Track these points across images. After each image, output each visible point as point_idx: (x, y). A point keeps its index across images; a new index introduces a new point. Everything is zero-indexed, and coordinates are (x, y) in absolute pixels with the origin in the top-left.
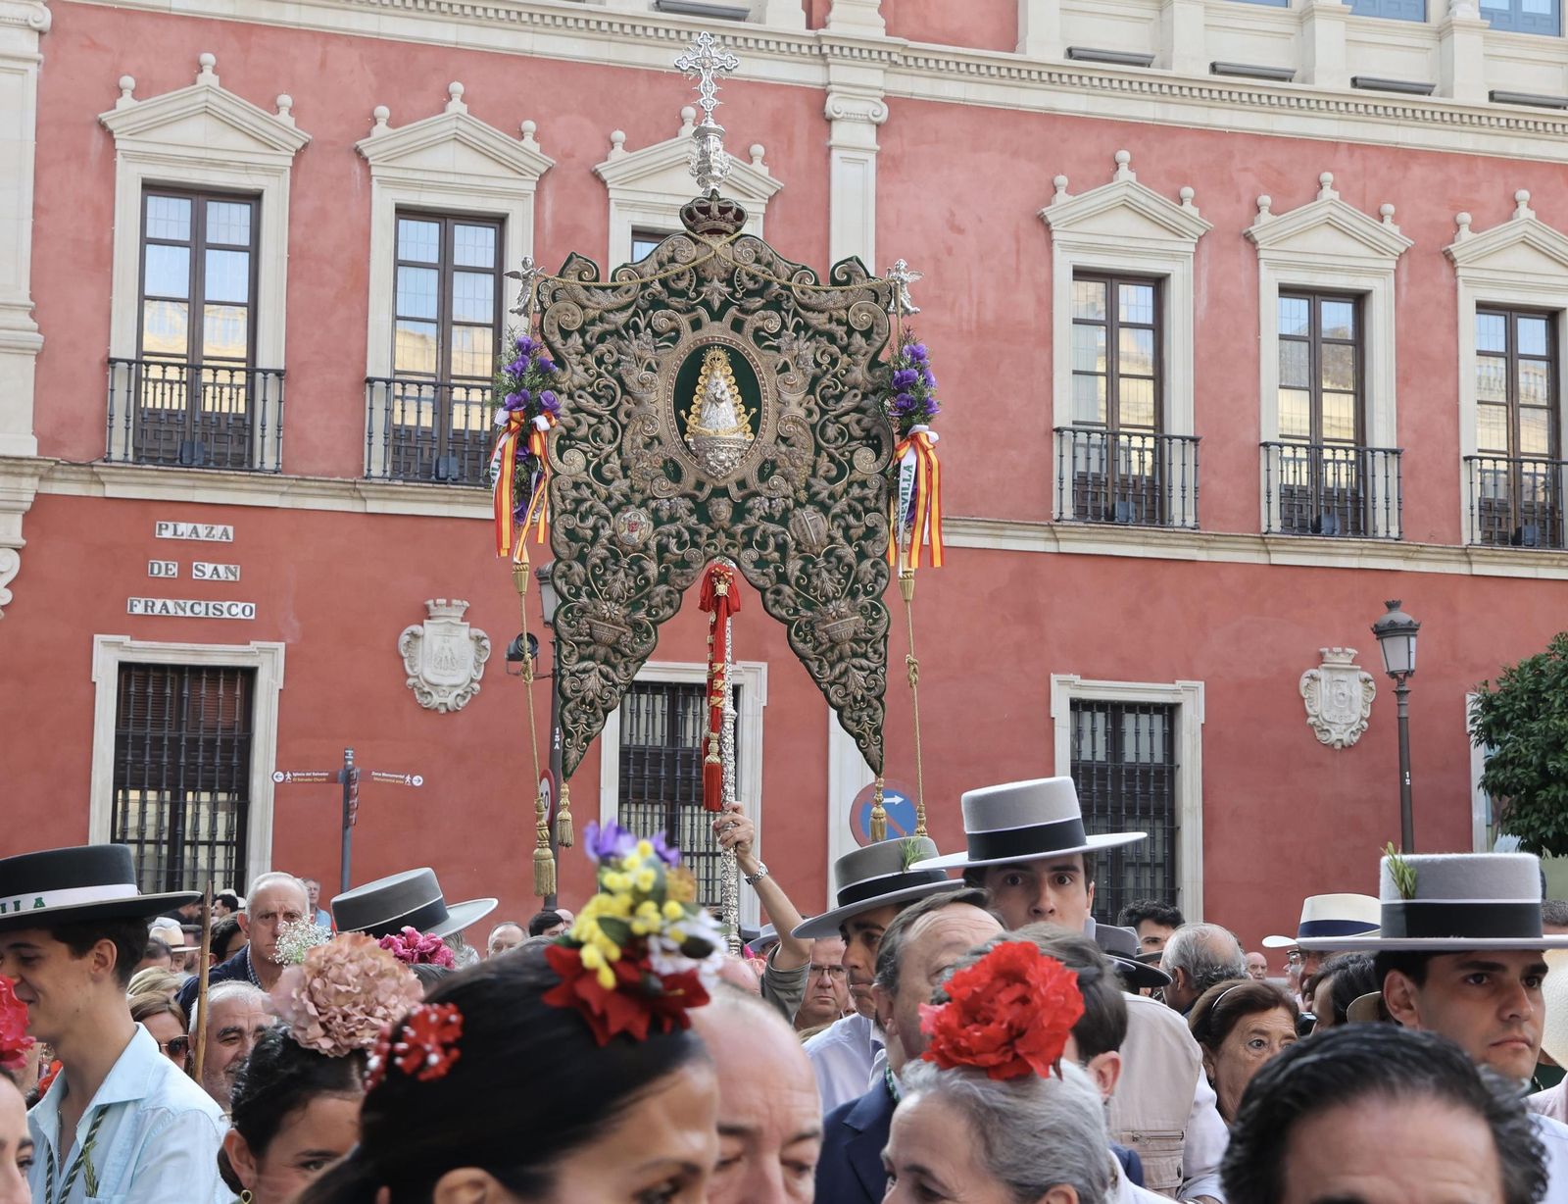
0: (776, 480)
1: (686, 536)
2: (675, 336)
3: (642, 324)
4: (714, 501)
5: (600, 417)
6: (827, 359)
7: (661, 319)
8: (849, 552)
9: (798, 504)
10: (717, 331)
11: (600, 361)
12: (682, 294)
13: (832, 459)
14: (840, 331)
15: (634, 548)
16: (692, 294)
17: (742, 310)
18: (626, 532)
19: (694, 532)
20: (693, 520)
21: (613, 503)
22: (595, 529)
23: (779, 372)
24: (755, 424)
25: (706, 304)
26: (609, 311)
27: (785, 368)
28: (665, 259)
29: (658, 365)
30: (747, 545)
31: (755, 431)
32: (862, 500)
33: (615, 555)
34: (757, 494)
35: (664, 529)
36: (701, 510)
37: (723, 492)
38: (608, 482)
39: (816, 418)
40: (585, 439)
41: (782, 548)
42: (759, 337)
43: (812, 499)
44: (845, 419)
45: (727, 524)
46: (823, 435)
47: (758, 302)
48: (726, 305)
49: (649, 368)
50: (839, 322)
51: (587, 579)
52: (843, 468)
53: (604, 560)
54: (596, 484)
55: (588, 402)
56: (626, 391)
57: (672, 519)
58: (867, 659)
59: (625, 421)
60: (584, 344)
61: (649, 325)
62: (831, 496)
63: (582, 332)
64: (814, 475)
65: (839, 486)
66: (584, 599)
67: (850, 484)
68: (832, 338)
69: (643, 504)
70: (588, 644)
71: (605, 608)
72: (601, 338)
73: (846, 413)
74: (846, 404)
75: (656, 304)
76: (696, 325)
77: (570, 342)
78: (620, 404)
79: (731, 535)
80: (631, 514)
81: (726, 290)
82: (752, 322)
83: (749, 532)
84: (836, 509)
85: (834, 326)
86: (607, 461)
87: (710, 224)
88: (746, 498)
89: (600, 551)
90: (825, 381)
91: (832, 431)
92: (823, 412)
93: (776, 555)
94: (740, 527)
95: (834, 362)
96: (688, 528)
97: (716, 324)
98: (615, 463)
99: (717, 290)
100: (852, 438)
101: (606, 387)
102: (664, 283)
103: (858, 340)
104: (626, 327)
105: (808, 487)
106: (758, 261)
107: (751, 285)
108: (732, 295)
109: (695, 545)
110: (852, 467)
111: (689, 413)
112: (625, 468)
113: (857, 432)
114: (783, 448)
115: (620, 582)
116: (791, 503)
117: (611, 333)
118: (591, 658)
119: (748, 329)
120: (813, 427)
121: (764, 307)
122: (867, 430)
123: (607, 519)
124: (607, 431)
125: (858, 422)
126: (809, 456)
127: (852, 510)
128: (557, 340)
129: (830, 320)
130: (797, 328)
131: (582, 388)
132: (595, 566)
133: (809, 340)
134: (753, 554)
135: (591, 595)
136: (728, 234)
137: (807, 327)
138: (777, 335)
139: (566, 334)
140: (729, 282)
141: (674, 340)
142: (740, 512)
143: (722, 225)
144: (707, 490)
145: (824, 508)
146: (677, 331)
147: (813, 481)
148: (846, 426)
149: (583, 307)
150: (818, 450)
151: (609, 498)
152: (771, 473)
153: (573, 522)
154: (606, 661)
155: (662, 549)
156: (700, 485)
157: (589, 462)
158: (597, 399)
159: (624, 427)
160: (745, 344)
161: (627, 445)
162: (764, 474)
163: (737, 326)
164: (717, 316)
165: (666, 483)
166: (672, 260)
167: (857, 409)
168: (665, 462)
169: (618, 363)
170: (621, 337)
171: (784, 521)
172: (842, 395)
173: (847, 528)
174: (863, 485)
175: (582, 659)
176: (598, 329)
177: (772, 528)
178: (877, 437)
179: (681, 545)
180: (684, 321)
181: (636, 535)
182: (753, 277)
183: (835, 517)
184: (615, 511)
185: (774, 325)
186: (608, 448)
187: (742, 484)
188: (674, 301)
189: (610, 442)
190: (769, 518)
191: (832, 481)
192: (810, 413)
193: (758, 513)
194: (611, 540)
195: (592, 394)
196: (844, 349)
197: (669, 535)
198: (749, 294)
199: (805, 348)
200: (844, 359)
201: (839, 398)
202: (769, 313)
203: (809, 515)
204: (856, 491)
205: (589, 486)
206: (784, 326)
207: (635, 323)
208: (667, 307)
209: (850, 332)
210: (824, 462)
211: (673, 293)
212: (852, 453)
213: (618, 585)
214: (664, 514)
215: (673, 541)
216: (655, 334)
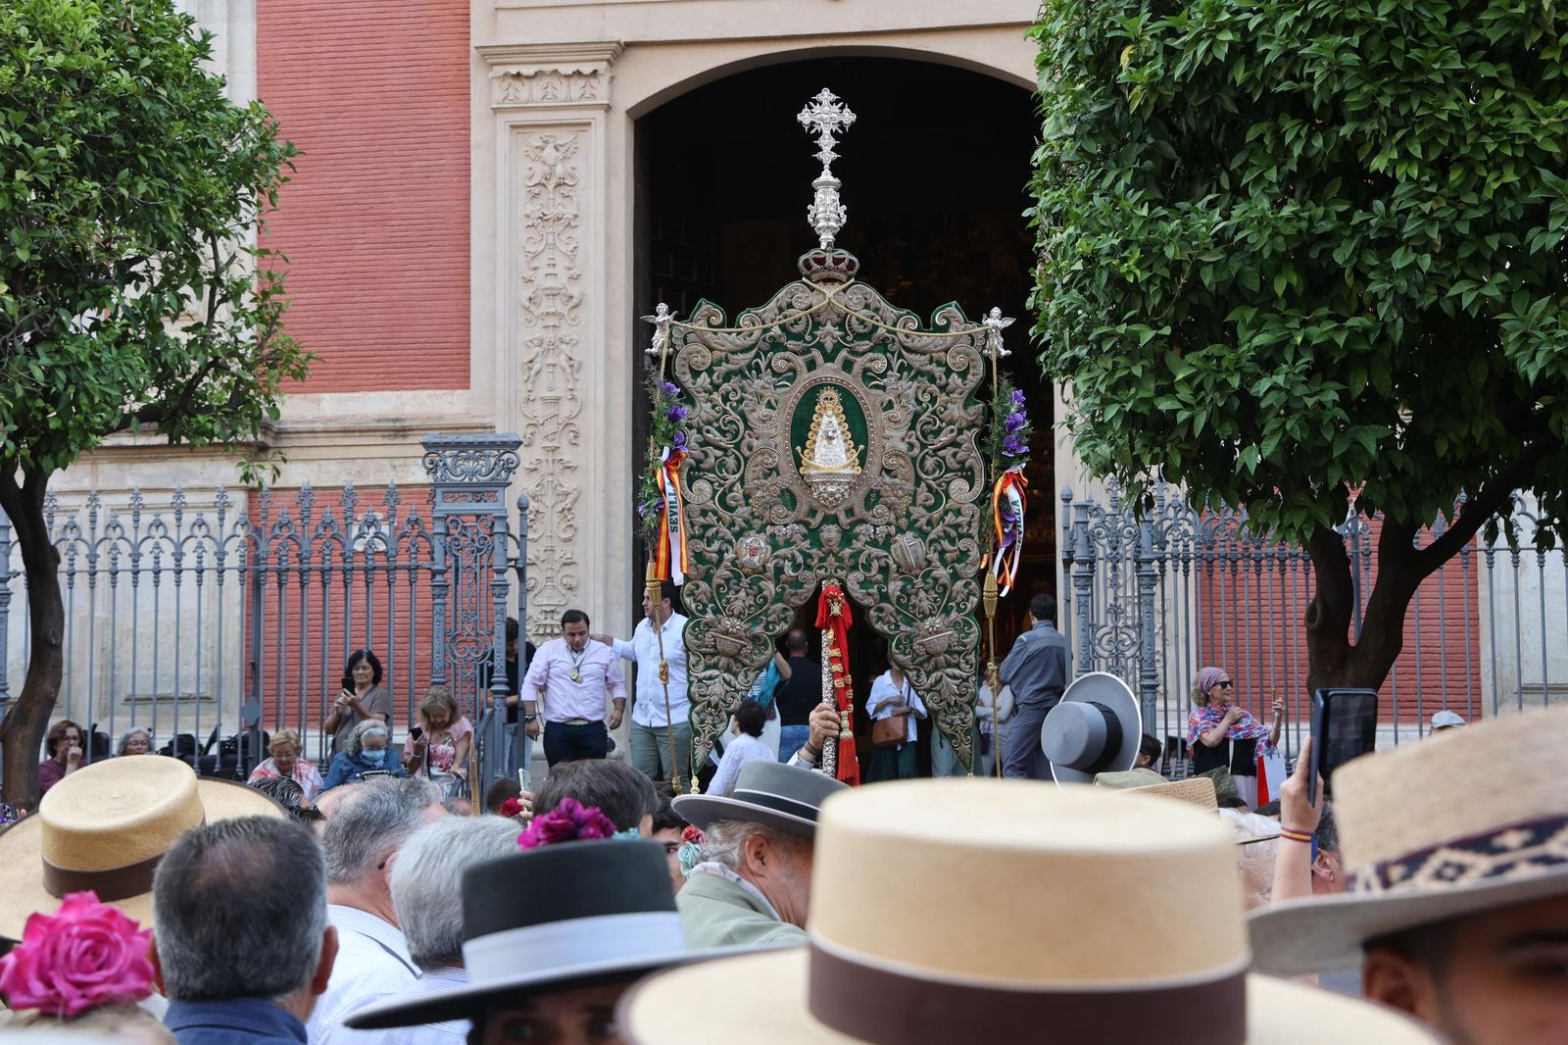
0: (879, 509)
1: (800, 559)
2: (792, 374)
3: (763, 365)
4: (825, 527)
5: (725, 450)
6: (928, 397)
7: (779, 362)
8: (942, 573)
9: (900, 531)
10: (828, 371)
11: (726, 399)
12: (799, 337)
13: (930, 489)
14: (939, 371)
15: (754, 571)
16: (808, 338)
17: (852, 352)
18: (748, 556)
19: (807, 556)
20: (806, 544)
21: (737, 528)
22: (720, 553)
23: (885, 410)
24: (862, 459)
25: (820, 346)
26: (734, 353)
27: (890, 405)
28: (784, 305)
29: (776, 402)
30: (854, 568)
31: (862, 465)
32: (956, 526)
33: (738, 577)
34: (862, 521)
35: (780, 552)
36: (813, 535)
37: (835, 520)
38: (731, 509)
39: (916, 451)
40: (711, 470)
41: (884, 570)
42: (867, 375)
43: (912, 525)
44: (942, 452)
45: (836, 549)
46: (922, 467)
47: (865, 345)
48: (838, 348)
49: (769, 405)
50: (939, 363)
51: (713, 597)
52: (940, 495)
53: (727, 580)
54: (722, 512)
55: (714, 436)
56: (747, 427)
57: (789, 543)
58: (960, 669)
59: (747, 453)
60: (712, 383)
61: (769, 366)
62: (929, 523)
63: (710, 371)
64: (914, 503)
65: (936, 514)
66: (710, 616)
67: (946, 512)
68: (932, 379)
69: (762, 530)
70: (713, 655)
71: (727, 623)
72: (727, 378)
73: (943, 447)
74: (943, 438)
75: (776, 346)
76: (811, 365)
77: (700, 380)
78: (743, 438)
79: (840, 559)
80: (752, 540)
81: (839, 334)
82: (860, 363)
83: (855, 555)
84: (931, 536)
85: (933, 367)
86: (731, 490)
87: (825, 274)
88: (853, 525)
89: (723, 572)
90: (924, 417)
91: (930, 463)
92: (923, 446)
93: (879, 577)
94: (847, 551)
95: (933, 400)
96: (801, 552)
97: (829, 364)
98: (738, 492)
99: (829, 333)
100: (948, 470)
101: (731, 422)
102: (782, 327)
103: (955, 379)
104: (749, 367)
105: (908, 515)
106: (867, 307)
107: (861, 329)
108: (843, 338)
109: (809, 567)
110: (948, 497)
111: (804, 448)
112: (747, 497)
113: (952, 463)
114: (887, 479)
115: (741, 600)
116: (892, 529)
117: (735, 373)
118: (715, 666)
119: (857, 368)
120: (914, 460)
121: (871, 350)
122: (962, 463)
123: (730, 543)
124: (731, 462)
125: (954, 455)
126: (910, 486)
127: (947, 536)
128: (687, 379)
129: (931, 361)
130: (901, 369)
131: (709, 423)
132: (719, 586)
133: (912, 379)
134: (859, 575)
135: (716, 611)
136: (841, 282)
137: (910, 368)
138: (883, 375)
139: (696, 374)
140: (841, 326)
141: (791, 380)
142: (847, 537)
143: (836, 275)
144: (819, 517)
145: (923, 534)
146: (793, 370)
147: (911, 509)
148: (944, 458)
149: (711, 349)
150: (918, 480)
151: (733, 524)
152: (876, 503)
153: (701, 545)
154: (728, 670)
155: (779, 570)
156: (813, 512)
157: (715, 491)
158: (723, 433)
159: (746, 459)
160: (854, 382)
161: (749, 475)
162: (869, 504)
163: (847, 366)
164: (829, 357)
165: (780, 509)
166: (790, 306)
167: (954, 444)
168: (782, 491)
169: (742, 400)
170: (745, 377)
171: (887, 544)
172: (940, 429)
173: (942, 552)
174: (958, 512)
175: (707, 667)
176: (724, 367)
177: (876, 552)
178: (971, 469)
179: (796, 567)
180: (800, 361)
181: (756, 559)
182: (862, 322)
183: (932, 542)
184: (738, 535)
185: (880, 365)
186: (733, 478)
187: (850, 512)
188: (791, 344)
189: (734, 473)
190: (874, 543)
191: (930, 509)
192: (911, 446)
193: (863, 539)
194: (733, 562)
195: (719, 429)
196: (943, 388)
197: (785, 558)
198: (859, 337)
199: (909, 387)
200: (943, 397)
201: (937, 433)
202: (876, 355)
203: (907, 541)
204: (950, 518)
205: (715, 513)
206: (890, 367)
207: (757, 363)
208: (786, 349)
209: (948, 372)
210: (923, 493)
211: (791, 336)
212: (948, 483)
213: (739, 603)
214: (781, 540)
215: (788, 564)
216: (775, 374)
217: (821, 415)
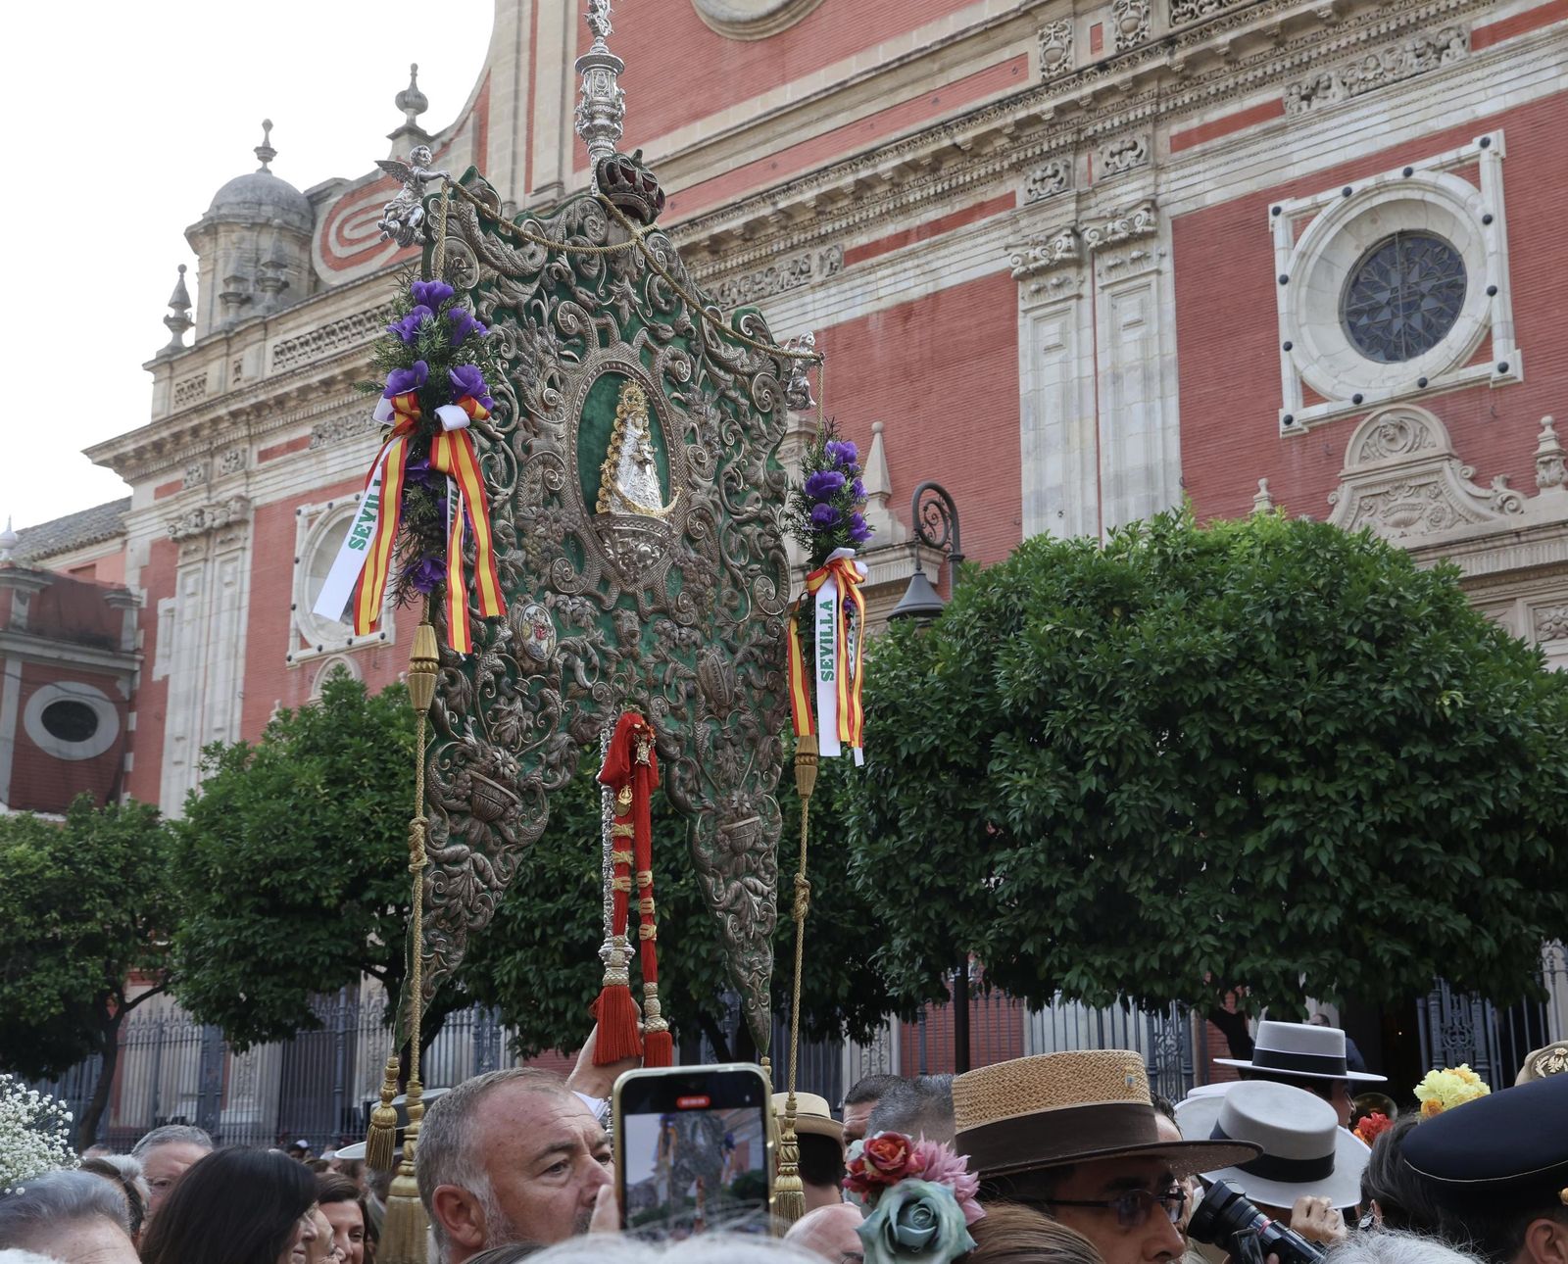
0: (685, 599)
1: (595, 659)
2: (582, 343)
3: (546, 314)
4: (623, 613)
5: (493, 440)
6: (732, 440)
7: (566, 314)
8: (750, 720)
9: (706, 640)
10: (625, 354)
12: (592, 285)
13: (735, 582)
14: (743, 404)
15: (538, 667)
16: (602, 291)
17: (652, 335)
18: (533, 639)
19: (603, 656)
20: (600, 635)
21: (511, 586)
23: (687, 441)
25: (616, 312)
26: (510, 277)
27: (693, 436)
28: (575, 226)
29: (562, 381)
30: (658, 689)
32: (763, 648)
33: (514, 673)
34: (666, 614)
35: (569, 641)
36: (608, 622)
37: (633, 602)
39: (721, 518)
41: (692, 701)
42: (670, 380)
44: (747, 529)
46: (727, 546)
47: (667, 331)
48: (636, 322)
49: (553, 383)
50: (744, 392)
51: (474, 704)
52: (745, 595)
53: (498, 675)
56: (524, 411)
57: (577, 628)
58: (759, 878)
59: (523, 456)
61: (552, 317)
62: (736, 636)
64: (719, 600)
65: (743, 624)
66: (471, 738)
67: (753, 624)
68: (737, 413)
69: (541, 596)
70: (463, 814)
71: (496, 756)
72: (499, 315)
73: (747, 522)
74: (749, 508)
75: (564, 290)
76: (605, 338)
78: (516, 429)
79: (642, 672)
80: (535, 609)
81: (637, 300)
82: (661, 356)
83: (660, 667)
84: (738, 657)
85: (738, 396)
86: (500, 514)
87: (632, 199)
88: (654, 617)
89: (492, 660)
90: (728, 469)
91: (734, 541)
92: (728, 513)
93: (687, 711)
94: (652, 660)
95: (738, 446)
96: (595, 646)
97: (626, 345)
98: (509, 521)
99: (626, 295)
100: (753, 559)
101: (502, 395)
102: (573, 260)
103: (759, 423)
104: (528, 309)
105: (714, 617)
107: (662, 304)
108: (642, 309)
109: (605, 676)
110: (753, 600)
112: (521, 532)
113: (757, 549)
114: (692, 553)
115: (515, 717)
116: (698, 636)
117: (510, 311)
118: (465, 838)
119: (658, 363)
120: (718, 531)
121: (674, 341)
122: (766, 551)
125: (759, 538)
126: (715, 573)
127: (754, 661)
129: (736, 386)
130: (705, 384)
132: (487, 684)
133: (716, 405)
134: (664, 703)
135: (478, 731)
136: (644, 221)
137: (712, 387)
138: (687, 387)
140: (640, 290)
141: (581, 352)
142: (649, 636)
143: (642, 205)
144: (614, 592)
145: (730, 651)
146: (583, 337)
147: (718, 609)
148: (748, 539)
149: (481, 259)
150: (723, 564)
152: (682, 587)
154: (480, 846)
155: (569, 673)
156: (604, 584)
159: (521, 466)
161: (524, 496)
162: (673, 587)
163: (647, 356)
164: (626, 334)
165: (566, 567)
167: (757, 520)
168: (567, 535)
169: (518, 361)
170: (522, 323)
171: (693, 661)
172: (745, 494)
173: (749, 686)
174: (766, 628)
175: (455, 838)
176: (495, 298)
177: (682, 667)
179: (591, 672)
180: (592, 326)
181: (543, 645)
182: (665, 293)
183: (739, 666)
184: (511, 598)
185: (683, 369)
186: (501, 495)
187: (651, 594)
188: (583, 293)
189: (505, 486)
190: (679, 653)
191: (735, 614)
192: (715, 509)
193: (667, 642)
194: (509, 647)
196: (747, 432)
197: (575, 653)
198: (660, 316)
199: (712, 415)
200: (747, 445)
201: (742, 497)
202: (680, 351)
204: (757, 634)
206: (693, 377)
207: (538, 306)
208: (575, 298)
209: (753, 410)
210: (728, 587)
211: (582, 279)
212: (753, 579)
213: (513, 721)
214: (567, 620)
215: (580, 663)
216: (562, 335)
217: (624, 422)
